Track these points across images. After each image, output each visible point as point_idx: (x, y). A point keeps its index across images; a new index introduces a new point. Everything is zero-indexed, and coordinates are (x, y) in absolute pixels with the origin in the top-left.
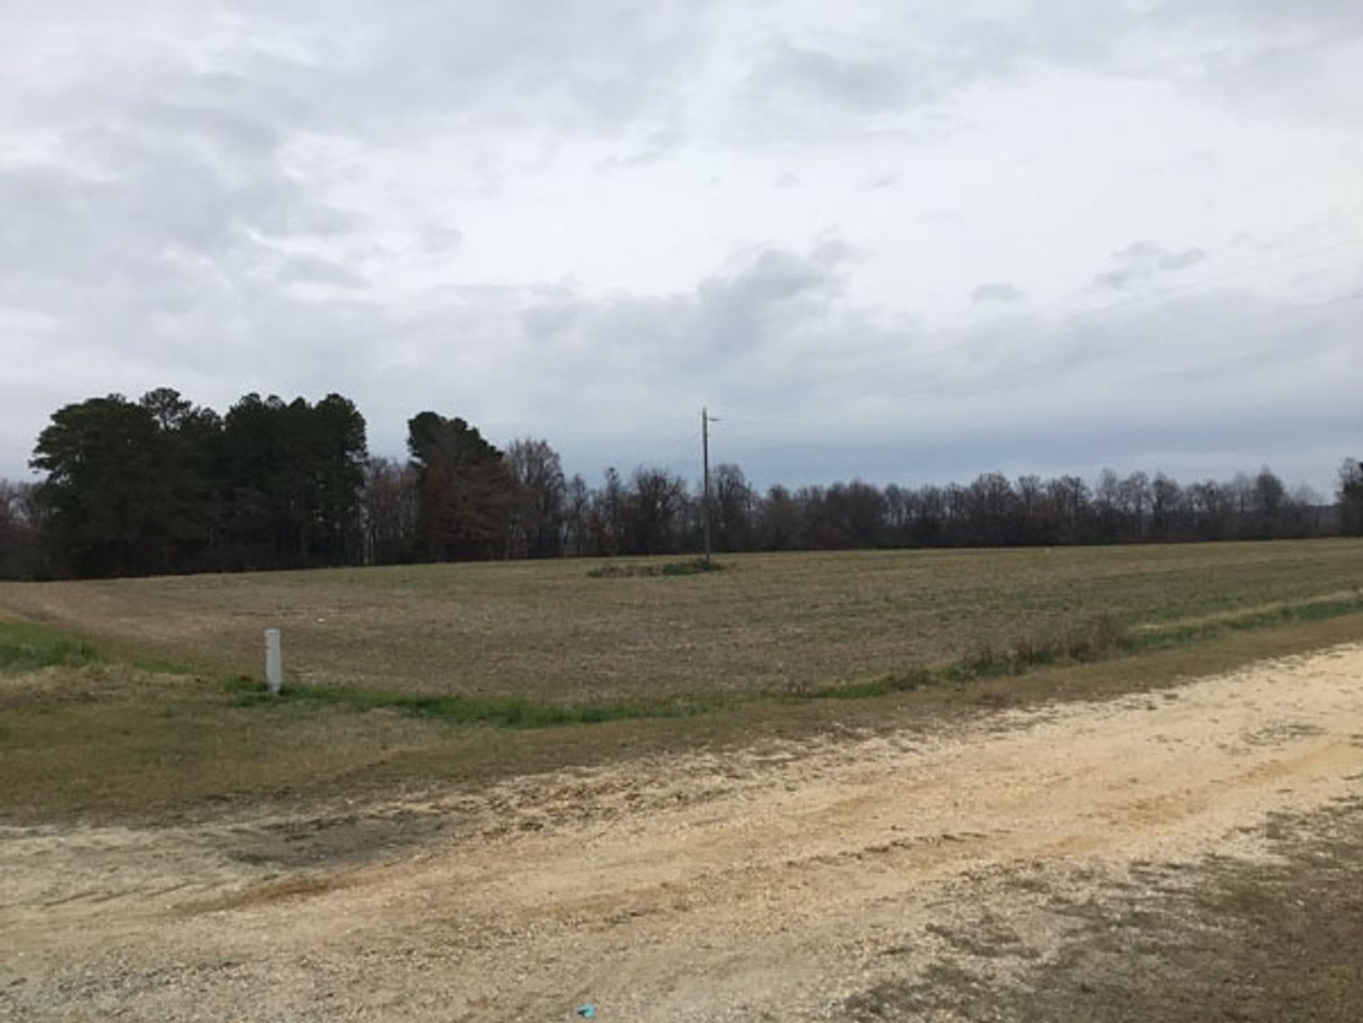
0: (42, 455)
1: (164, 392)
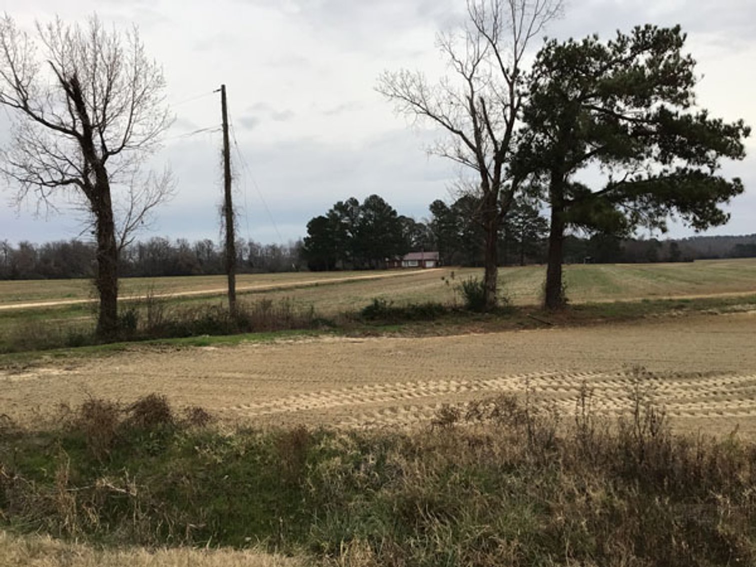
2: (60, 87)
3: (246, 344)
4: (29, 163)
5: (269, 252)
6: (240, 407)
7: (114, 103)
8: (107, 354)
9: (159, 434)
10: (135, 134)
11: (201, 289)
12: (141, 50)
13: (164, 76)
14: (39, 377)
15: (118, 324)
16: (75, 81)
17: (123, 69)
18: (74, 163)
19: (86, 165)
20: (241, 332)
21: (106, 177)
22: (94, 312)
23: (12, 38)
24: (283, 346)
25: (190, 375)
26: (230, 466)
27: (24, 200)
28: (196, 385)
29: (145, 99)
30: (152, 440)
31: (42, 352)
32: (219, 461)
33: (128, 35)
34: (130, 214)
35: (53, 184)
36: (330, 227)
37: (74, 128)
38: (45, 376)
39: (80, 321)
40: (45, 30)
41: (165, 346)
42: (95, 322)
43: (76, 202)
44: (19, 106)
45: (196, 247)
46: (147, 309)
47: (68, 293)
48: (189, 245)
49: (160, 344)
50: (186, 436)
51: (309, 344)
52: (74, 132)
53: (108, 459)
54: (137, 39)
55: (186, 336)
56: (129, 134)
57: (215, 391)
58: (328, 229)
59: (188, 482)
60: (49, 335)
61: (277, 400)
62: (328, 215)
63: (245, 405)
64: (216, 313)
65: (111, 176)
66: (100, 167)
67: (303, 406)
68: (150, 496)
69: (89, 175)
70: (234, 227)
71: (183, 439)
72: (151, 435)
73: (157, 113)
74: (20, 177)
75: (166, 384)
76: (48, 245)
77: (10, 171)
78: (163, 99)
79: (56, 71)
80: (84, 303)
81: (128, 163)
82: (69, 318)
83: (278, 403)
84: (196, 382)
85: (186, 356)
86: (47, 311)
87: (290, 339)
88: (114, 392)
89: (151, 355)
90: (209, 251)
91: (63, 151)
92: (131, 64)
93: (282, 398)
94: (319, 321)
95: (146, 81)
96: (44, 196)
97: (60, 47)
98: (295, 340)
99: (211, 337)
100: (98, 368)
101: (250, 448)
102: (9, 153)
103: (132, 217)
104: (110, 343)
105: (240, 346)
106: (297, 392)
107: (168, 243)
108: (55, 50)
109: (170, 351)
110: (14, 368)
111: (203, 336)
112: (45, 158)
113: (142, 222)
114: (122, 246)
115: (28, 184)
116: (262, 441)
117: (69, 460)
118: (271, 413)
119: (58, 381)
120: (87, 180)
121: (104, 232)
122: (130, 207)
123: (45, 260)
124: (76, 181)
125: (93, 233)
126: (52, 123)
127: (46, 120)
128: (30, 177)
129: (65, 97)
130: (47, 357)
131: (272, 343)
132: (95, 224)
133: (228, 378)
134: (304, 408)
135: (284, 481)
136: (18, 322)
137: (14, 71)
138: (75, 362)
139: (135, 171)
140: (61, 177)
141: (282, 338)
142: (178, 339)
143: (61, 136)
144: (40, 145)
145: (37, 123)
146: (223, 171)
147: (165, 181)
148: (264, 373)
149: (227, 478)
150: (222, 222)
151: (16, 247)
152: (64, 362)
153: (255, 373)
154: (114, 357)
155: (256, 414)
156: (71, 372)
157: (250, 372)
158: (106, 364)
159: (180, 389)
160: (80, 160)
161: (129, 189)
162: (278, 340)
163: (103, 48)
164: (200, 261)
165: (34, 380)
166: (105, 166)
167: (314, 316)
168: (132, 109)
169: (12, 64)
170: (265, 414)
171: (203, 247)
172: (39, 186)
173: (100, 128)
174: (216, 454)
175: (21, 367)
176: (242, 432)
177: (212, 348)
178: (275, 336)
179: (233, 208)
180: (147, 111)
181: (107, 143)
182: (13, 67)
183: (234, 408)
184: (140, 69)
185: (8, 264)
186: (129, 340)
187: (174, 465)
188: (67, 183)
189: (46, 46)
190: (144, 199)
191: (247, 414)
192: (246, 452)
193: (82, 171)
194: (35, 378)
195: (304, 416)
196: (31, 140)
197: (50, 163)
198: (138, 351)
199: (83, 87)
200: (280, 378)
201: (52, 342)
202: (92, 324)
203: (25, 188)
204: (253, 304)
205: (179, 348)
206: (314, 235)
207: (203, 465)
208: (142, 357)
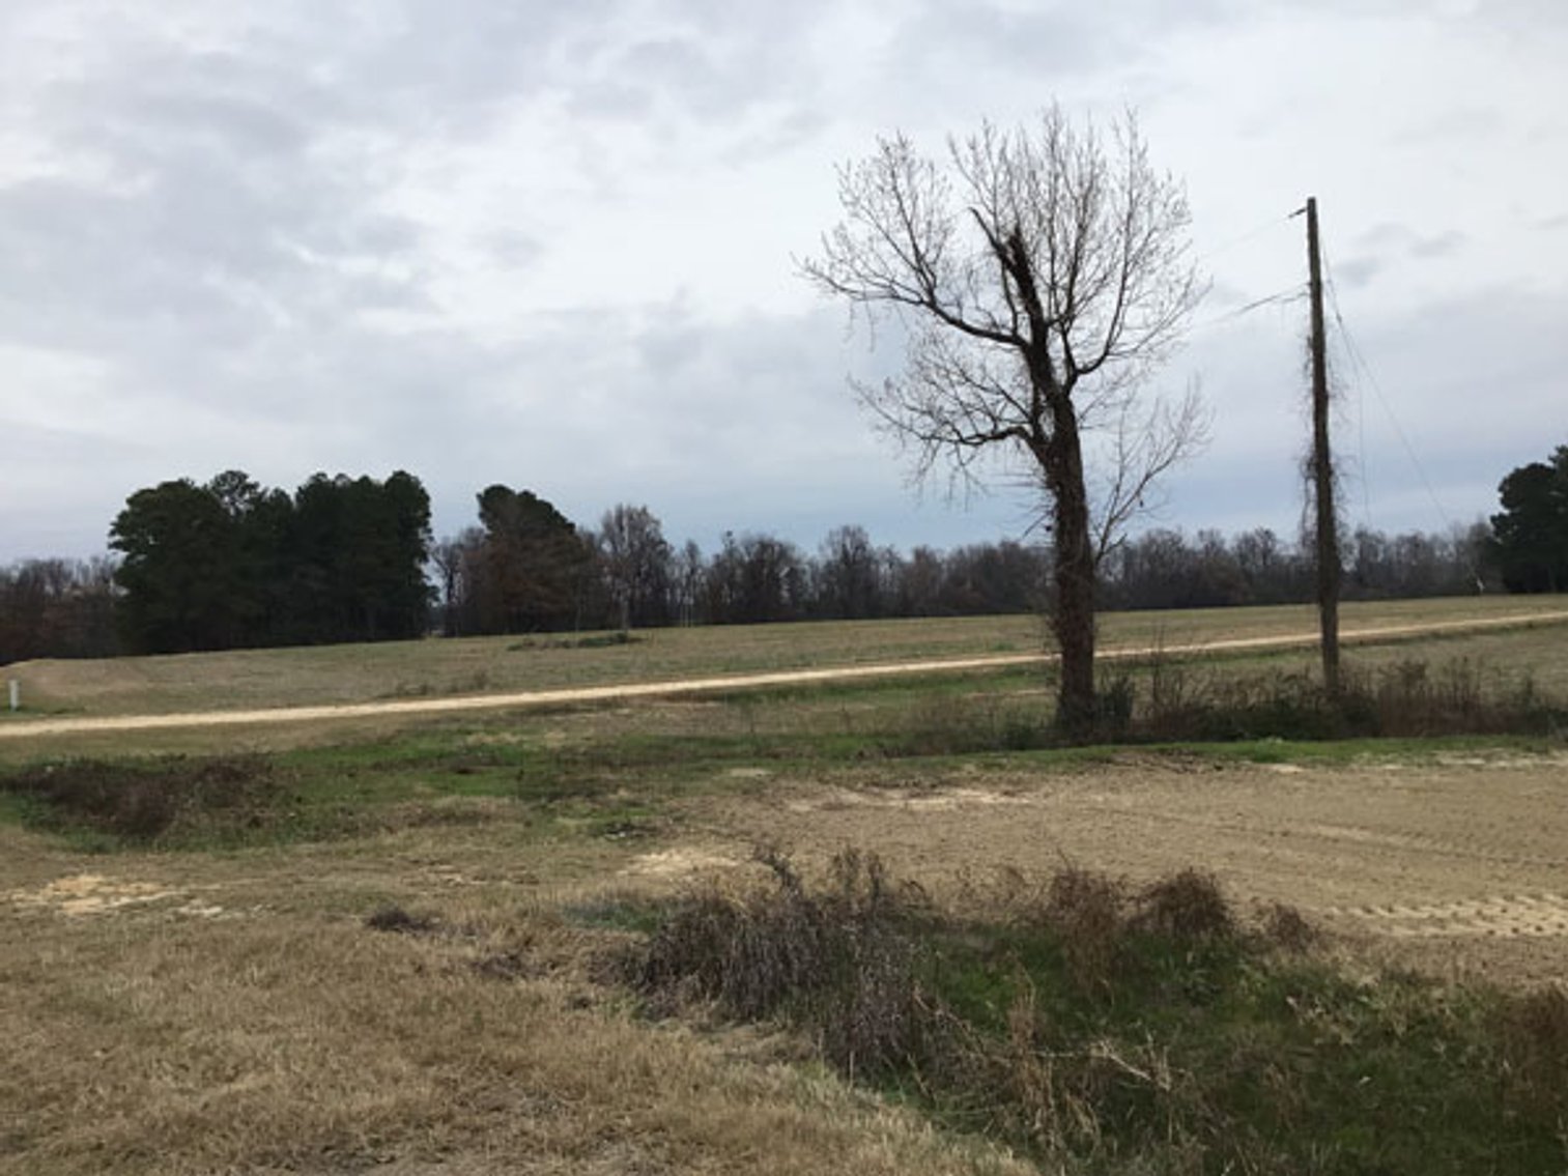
0: (117, 538)
1: (233, 474)
2: (990, 254)
3: (1369, 763)
4: (938, 404)
5: (1403, 551)
6: (1369, 911)
7: (1089, 269)
8: (1076, 768)
9: (1206, 957)
10: (1128, 329)
11: (1255, 636)
12: (1141, 156)
13: (1188, 200)
14: (960, 807)
15: (1095, 708)
16: (1016, 240)
17: (1108, 200)
18: (1014, 398)
19: (1036, 399)
20: (1355, 735)
21: (1072, 416)
22: (1051, 682)
23: (910, 177)
24: (1458, 774)
25: (1249, 826)
26: (1373, 1055)
27: (930, 472)
28: (1265, 850)
29: (1151, 253)
30: (1191, 968)
31: (962, 757)
32: (1346, 1039)
33: (1117, 130)
34: (1118, 489)
35: (976, 440)
36: (1558, 489)
37: (1015, 330)
38: (968, 803)
39: (1021, 697)
40: (964, 151)
41: (1191, 758)
42: (1051, 700)
43: (1018, 471)
44: (922, 302)
45: (1239, 547)
46: (1150, 678)
47: (997, 643)
48: (1223, 542)
49: (1180, 753)
50: (1265, 971)
51: (1525, 769)
52: (1014, 339)
53: (1107, 1000)
54: (1134, 136)
55: (1232, 738)
56: (1117, 328)
57: (1309, 867)
58: (1554, 493)
59: (1280, 1077)
60: (972, 725)
61: (1459, 904)
62: (1551, 459)
63: (1382, 907)
64: (1295, 691)
65: (1082, 417)
66: (1062, 399)
67: (1528, 925)
68: (1199, 1095)
69: (1042, 417)
70: (1335, 503)
71: (1258, 975)
72: (1190, 957)
73: (1173, 278)
74: (922, 432)
75: (1200, 842)
76: (961, 552)
77: (907, 422)
78: (1187, 246)
79: (984, 226)
80: (1029, 663)
81: (1115, 385)
82: (1002, 691)
83: (1463, 912)
84: (1264, 843)
85: (1238, 782)
86: (965, 677)
87: (1476, 756)
88: (1098, 849)
89: (1163, 775)
90: (1266, 553)
91: (994, 376)
92: (1122, 188)
93: (1472, 898)
94: (1550, 717)
95: (1151, 218)
96: (962, 464)
97: (990, 178)
98: (1488, 758)
99: (1289, 744)
100: (1062, 796)
101: (1416, 1019)
102: (904, 391)
103: (1121, 493)
104: (1081, 745)
105: (1355, 766)
106: (1510, 887)
107: (1180, 539)
108: (981, 186)
109: (1200, 769)
110: (915, 785)
111: (1270, 740)
112: (964, 393)
113: (1142, 504)
114: (1101, 554)
115: (935, 442)
116: (1445, 1006)
117: (1034, 990)
118: (1447, 932)
119: (993, 816)
120: (1037, 428)
121: (1068, 526)
122: (1117, 474)
123: (957, 580)
124: (1019, 431)
125: (1048, 529)
126: (976, 326)
127: (968, 322)
128: (940, 430)
129: (1000, 272)
130: (970, 767)
131: (1430, 764)
132: (1052, 513)
133: (1336, 841)
134: (1532, 930)
135: (1511, 1113)
136: (917, 696)
137: (912, 238)
138: (1019, 781)
139: (1128, 402)
140: (991, 426)
141: (1456, 753)
142: (1216, 746)
143: (991, 349)
144: (955, 369)
145: (952, 328)
146: (1310, 383)
147: (1188, 416)
148: (1419, 835)
149: (1368, 1083)
150: (1307, 491)
151: (908, 557)
152: (1000, 778)
153: (1395, 832)
154: (1092, 774)
155: (1411, 933)
156: (1015, 801)
157: (1383, 829)
158: (1077, 788)
159: (1231, 855)
160: (1026, 391)
161: (1117, 439)
162: (1445, 758)
163: (1069, 167)
164: (1248, 576)
165: (950, 811)
166: (1071, 397)
167: (1533, 704)
168: (1124, 278)
169: (909, 225)
170: (1436, 937)
171: (1255, 545)
172: (953, 447)
173: (1062, 325)
174: (1336, 1020)
175: (927, 783)
176: (1390, 976)
177: (1291, 769)
178: (1437, 748)
179: (1333, 460)
180: (1153, 277)
181: (1074, 353)
182: (911, 232)
183: (1358, 912)
184: (1139, 195)
185: (896, 590)
186: (1119, 741)
187: (1246, 1035)
188: (1002, 436)
189: (965, 180)
190: (1144, 455)
191: (1390, 929)
192: (1409, 1028)
193: (1029, 410)
194: (953, 807)
195: (1536, 951)
196: (940, 362)
197: (973, 400)
198: (1136, 765)
199: (1031, 248)
200: (1460, 850)
201: (979, 739)
202: (1048, 707)
203: (930, 453)
204: (1380, 671)
205: (1218, 763)
206: (1517, 510)
207: (1311, 1044)
208: (1145, 778)
